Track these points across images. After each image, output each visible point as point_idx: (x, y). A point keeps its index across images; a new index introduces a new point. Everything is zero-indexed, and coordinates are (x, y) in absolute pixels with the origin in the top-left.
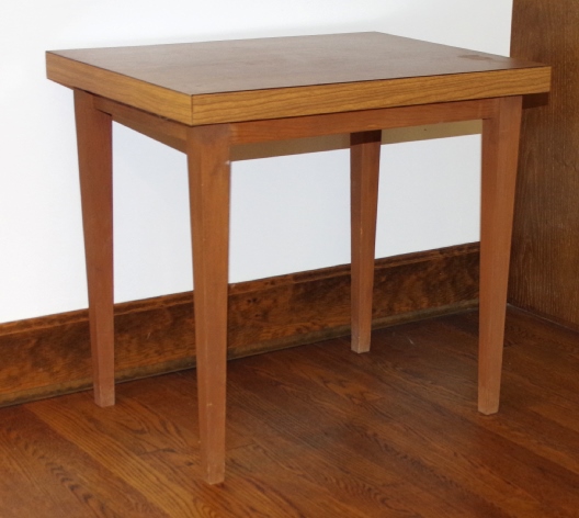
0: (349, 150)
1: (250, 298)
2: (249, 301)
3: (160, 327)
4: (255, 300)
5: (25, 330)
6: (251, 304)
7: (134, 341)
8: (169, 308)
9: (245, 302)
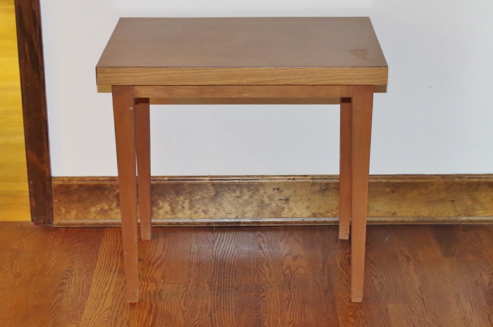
0: (339, 106)
1: (275, 187)
2: (274, 189)
3: (206, 196)
4: (278, 189)
5: (113, 182)
6: (276, 191)
7: (187, 201)
8: (213, 185)
9: (271, 189)
